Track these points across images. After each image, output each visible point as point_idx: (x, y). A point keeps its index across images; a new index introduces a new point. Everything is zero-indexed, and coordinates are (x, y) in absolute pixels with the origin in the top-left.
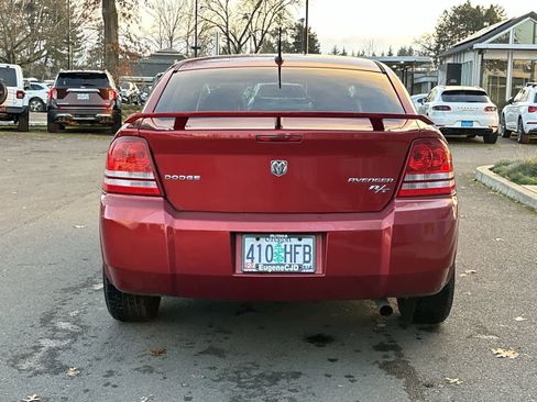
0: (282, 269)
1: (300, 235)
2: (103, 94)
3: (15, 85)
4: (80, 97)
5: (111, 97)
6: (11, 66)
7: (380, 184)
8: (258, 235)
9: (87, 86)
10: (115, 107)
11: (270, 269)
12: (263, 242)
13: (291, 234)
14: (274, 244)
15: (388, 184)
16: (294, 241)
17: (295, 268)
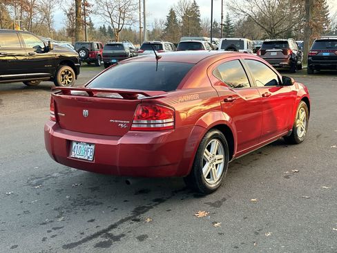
0: (82, 157)
1: (90, 144)
2: (285, 52)
3: (243, 49)
4: (272, 54)
5: (289, 53)
6: (242, 39)
7: (123, 124)
8: (77, 143)
9: (276, 48)
10: (291, 59)
11: (78, 157)
12: (79, 145)
13: (87, 143)
14: (82, 146)
15: (127, 124)
16: (88, 146)
17: (86, 158)
